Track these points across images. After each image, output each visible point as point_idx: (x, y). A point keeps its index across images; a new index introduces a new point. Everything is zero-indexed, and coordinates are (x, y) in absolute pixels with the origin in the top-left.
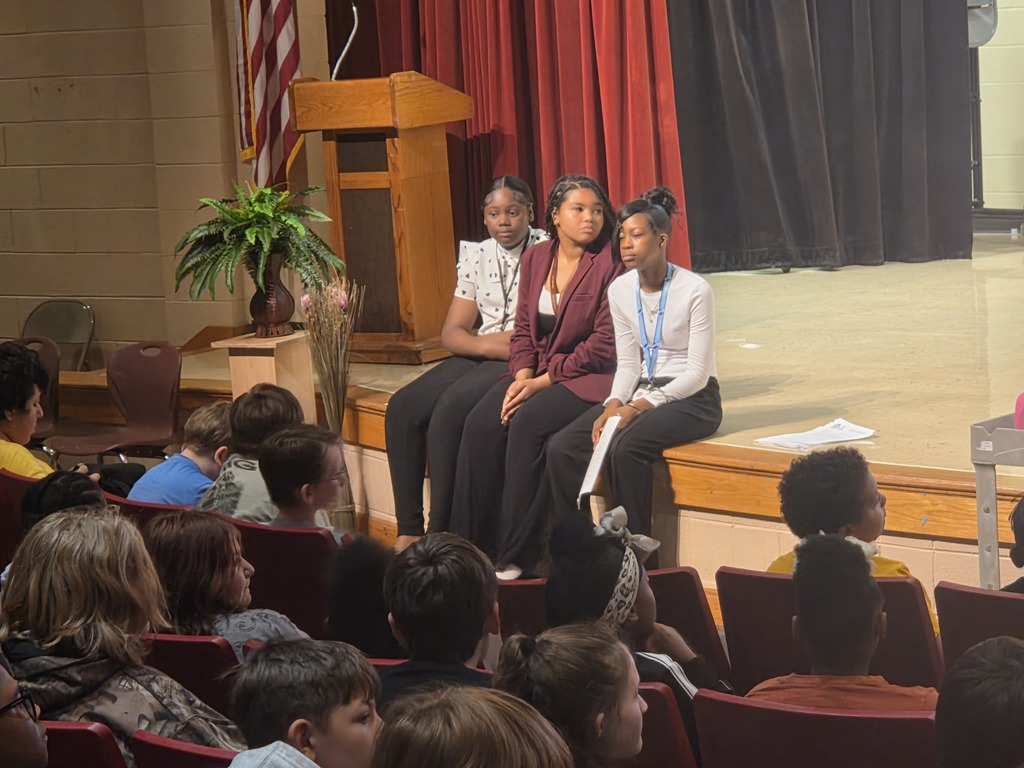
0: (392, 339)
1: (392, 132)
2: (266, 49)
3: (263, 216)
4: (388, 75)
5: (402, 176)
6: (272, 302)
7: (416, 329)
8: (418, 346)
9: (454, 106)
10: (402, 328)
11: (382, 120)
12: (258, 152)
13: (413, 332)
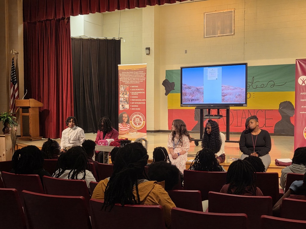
0: (28, 137)
1: (29, 107)
2: (13, 95)
3: (5, 117)
4: (29, 99)
5: (31, 114)
6: (6, 129)
7: (32, 136)
8: (32, 138)
9: (40, 104)
10: (30, 136)
11: (28, 105)
12: (11, 110)
13: (31, 136)
